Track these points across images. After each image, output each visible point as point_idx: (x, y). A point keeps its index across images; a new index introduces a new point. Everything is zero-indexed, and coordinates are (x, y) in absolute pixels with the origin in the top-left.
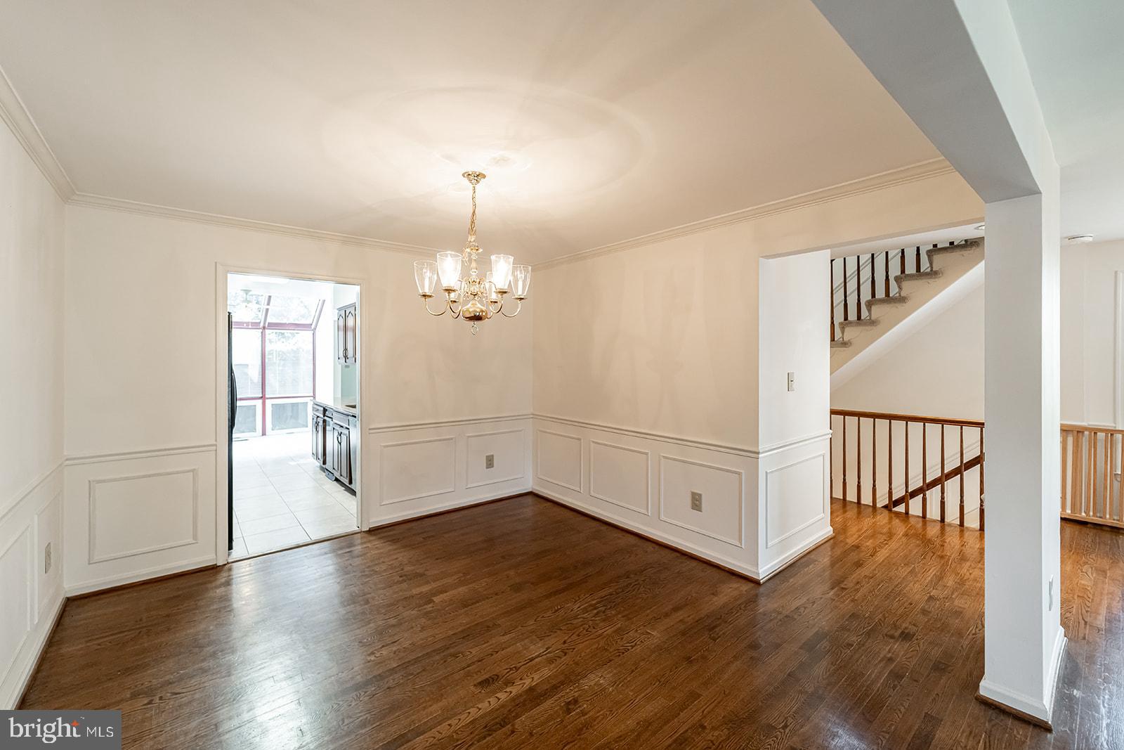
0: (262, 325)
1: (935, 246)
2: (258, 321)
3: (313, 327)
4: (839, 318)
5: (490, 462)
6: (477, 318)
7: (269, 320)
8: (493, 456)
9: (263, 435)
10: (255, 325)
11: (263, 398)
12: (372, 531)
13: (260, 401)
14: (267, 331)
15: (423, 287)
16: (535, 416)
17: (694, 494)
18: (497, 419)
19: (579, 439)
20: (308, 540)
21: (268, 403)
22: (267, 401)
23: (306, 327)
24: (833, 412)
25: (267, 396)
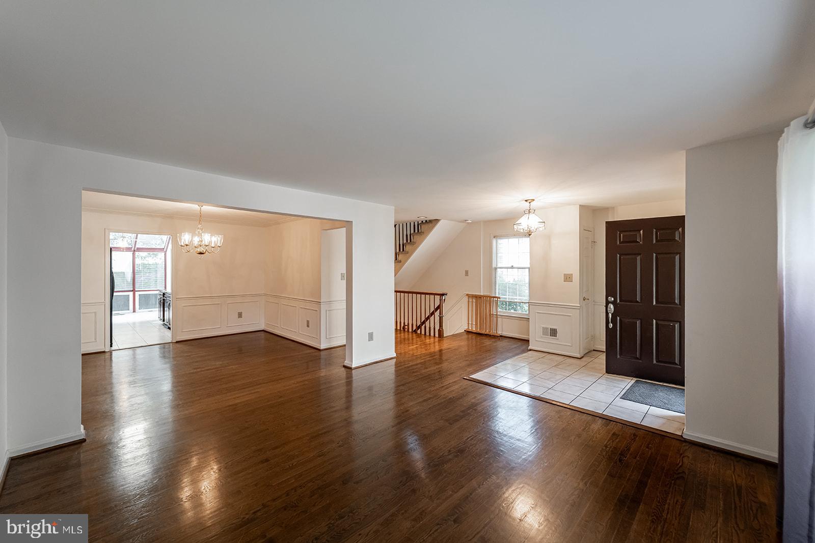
0: (133, 249)
1: (422, 222)
2: (130, 247)
3: (165, 250)
4: (398, 251)
5: (240, 315)
6: (201, 253)
7: (137, 246)
8: (242, 312)
9: (133, 312)
10: (128, 249)
11: (134, 291)
12: (177, 342)
13: (132, 293)
14: (137, 253)
15: (181, 242)
16: (266, 295)
17: (307, 321)
18: (243, 296)
19: (278, 304)
20: (147, 345)
21: (137, 294)
22: (136, 293)
23: (161, 250)
24: (395, 292)
25: (136, 290)
